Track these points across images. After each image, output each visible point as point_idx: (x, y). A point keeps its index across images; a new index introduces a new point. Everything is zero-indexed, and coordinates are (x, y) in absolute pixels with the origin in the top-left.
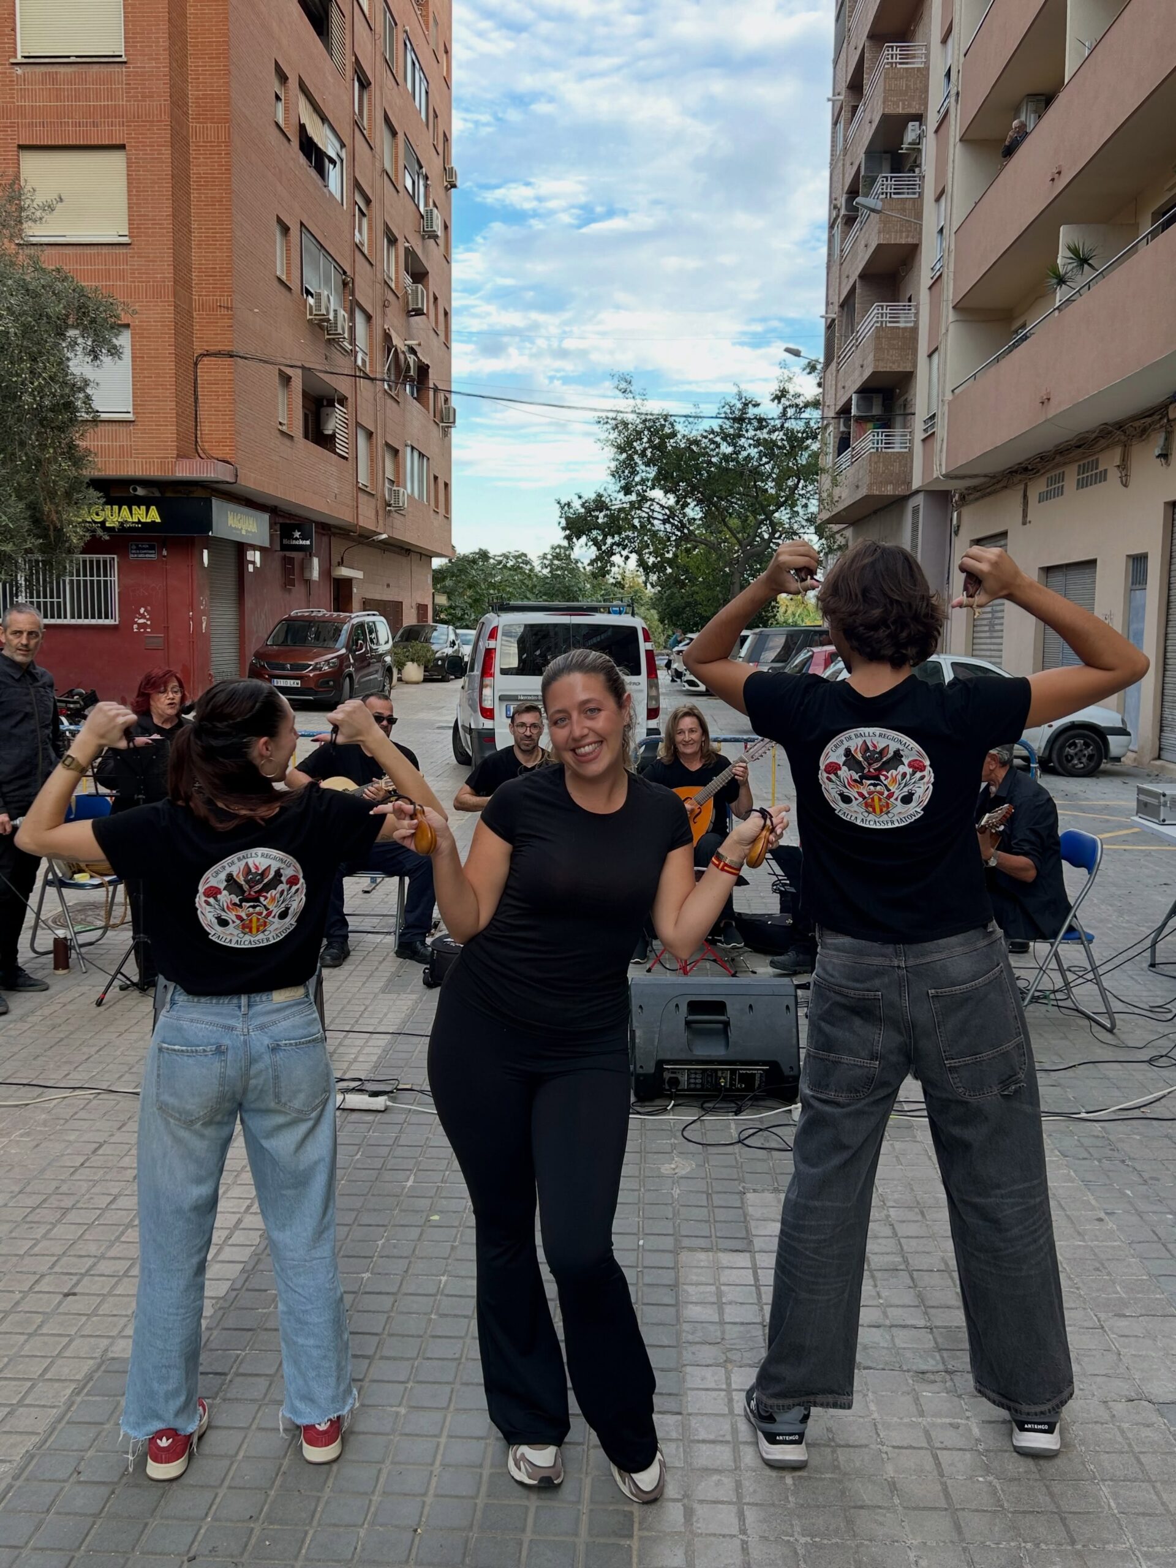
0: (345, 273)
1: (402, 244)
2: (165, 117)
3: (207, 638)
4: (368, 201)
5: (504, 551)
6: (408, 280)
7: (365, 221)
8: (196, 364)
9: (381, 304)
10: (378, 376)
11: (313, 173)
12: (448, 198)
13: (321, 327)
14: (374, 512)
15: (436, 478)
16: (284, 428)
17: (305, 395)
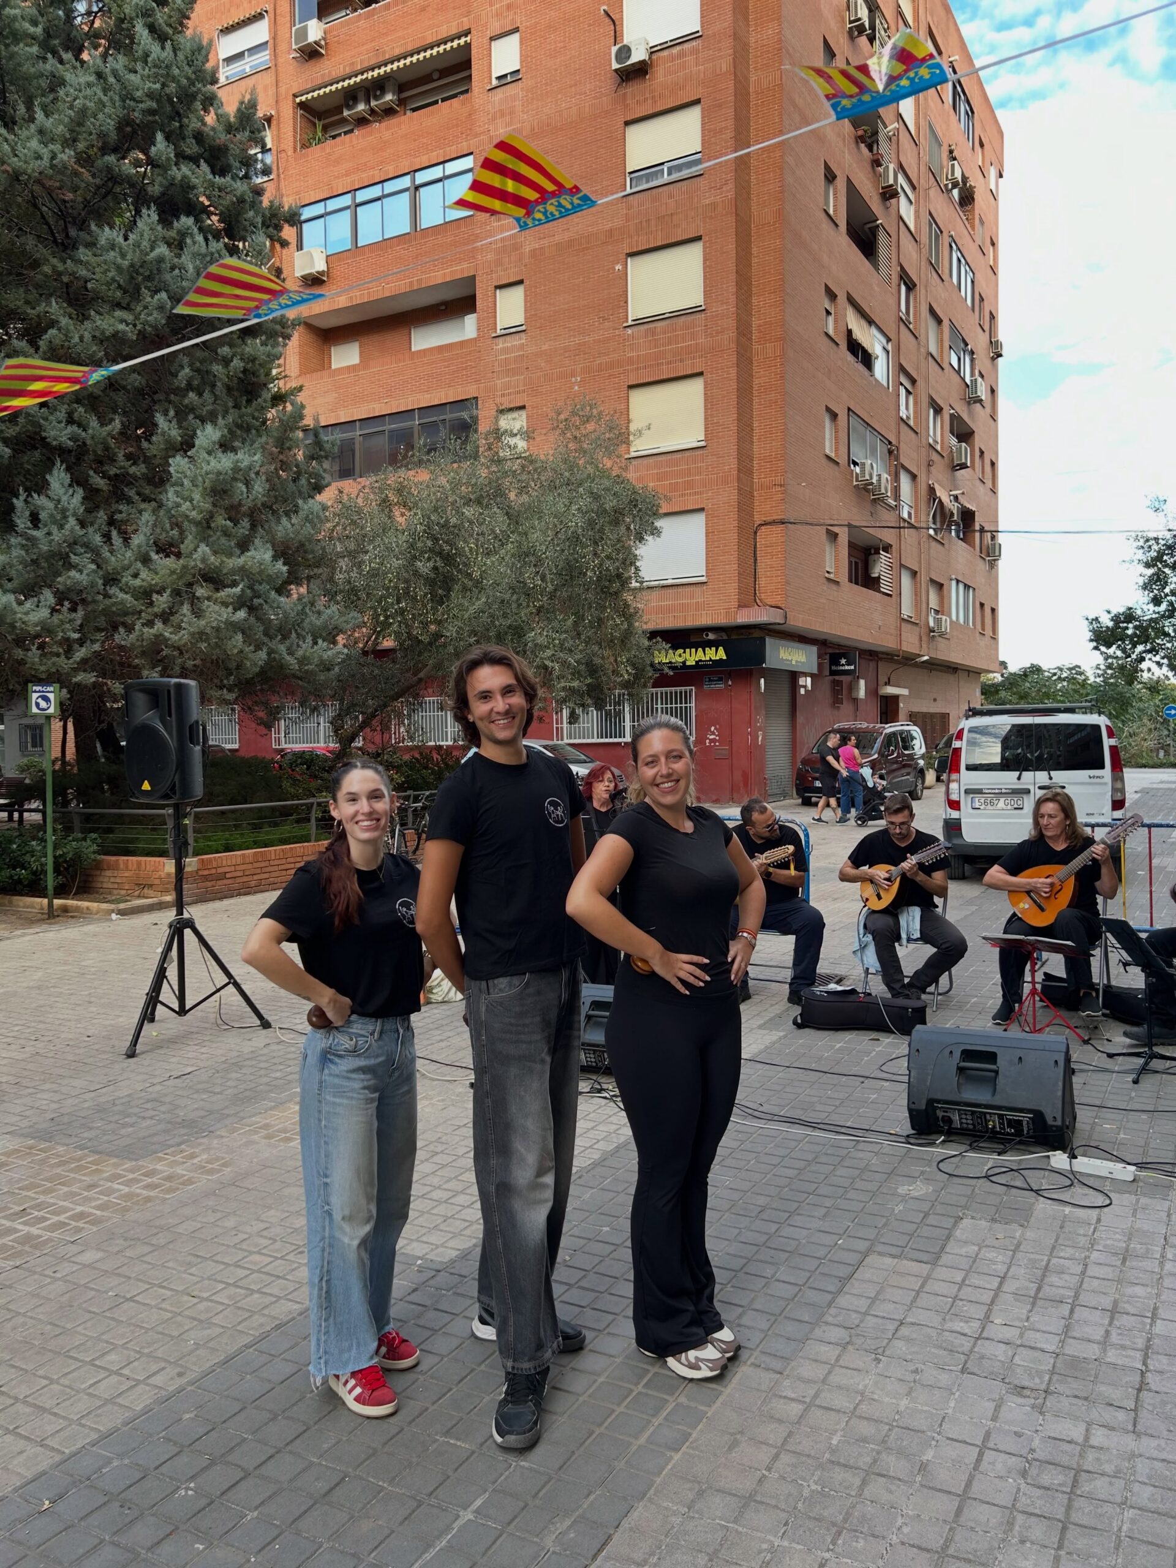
0: (890, 443)
1: (947, 412)
2: (733, 345)
3: (762, 748)
4: (913, 382)
5: (1059, 665)
6: (954, 441)
7: (911, 399)
8: (756, 533)
9: (926, 464)
10: (923, 525)
11: (861, 368)
12: (995, 368)
13: (867, 492)
14: (917, 638)
15: (982, 605)
16: (832, 576)
17: (852, 545)
